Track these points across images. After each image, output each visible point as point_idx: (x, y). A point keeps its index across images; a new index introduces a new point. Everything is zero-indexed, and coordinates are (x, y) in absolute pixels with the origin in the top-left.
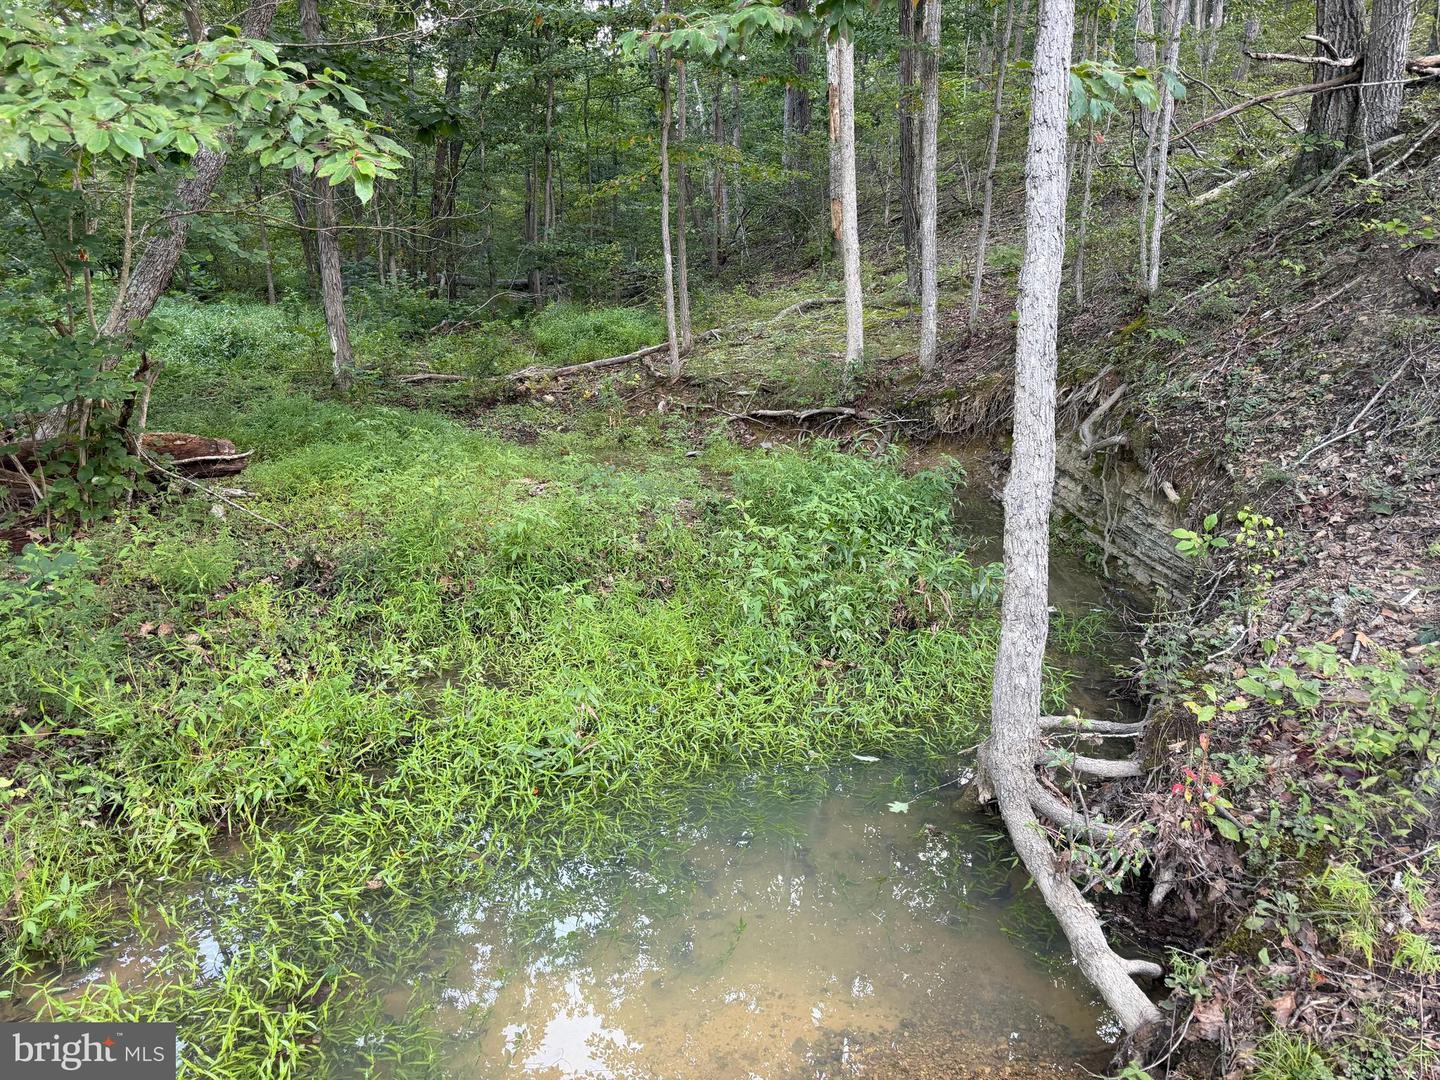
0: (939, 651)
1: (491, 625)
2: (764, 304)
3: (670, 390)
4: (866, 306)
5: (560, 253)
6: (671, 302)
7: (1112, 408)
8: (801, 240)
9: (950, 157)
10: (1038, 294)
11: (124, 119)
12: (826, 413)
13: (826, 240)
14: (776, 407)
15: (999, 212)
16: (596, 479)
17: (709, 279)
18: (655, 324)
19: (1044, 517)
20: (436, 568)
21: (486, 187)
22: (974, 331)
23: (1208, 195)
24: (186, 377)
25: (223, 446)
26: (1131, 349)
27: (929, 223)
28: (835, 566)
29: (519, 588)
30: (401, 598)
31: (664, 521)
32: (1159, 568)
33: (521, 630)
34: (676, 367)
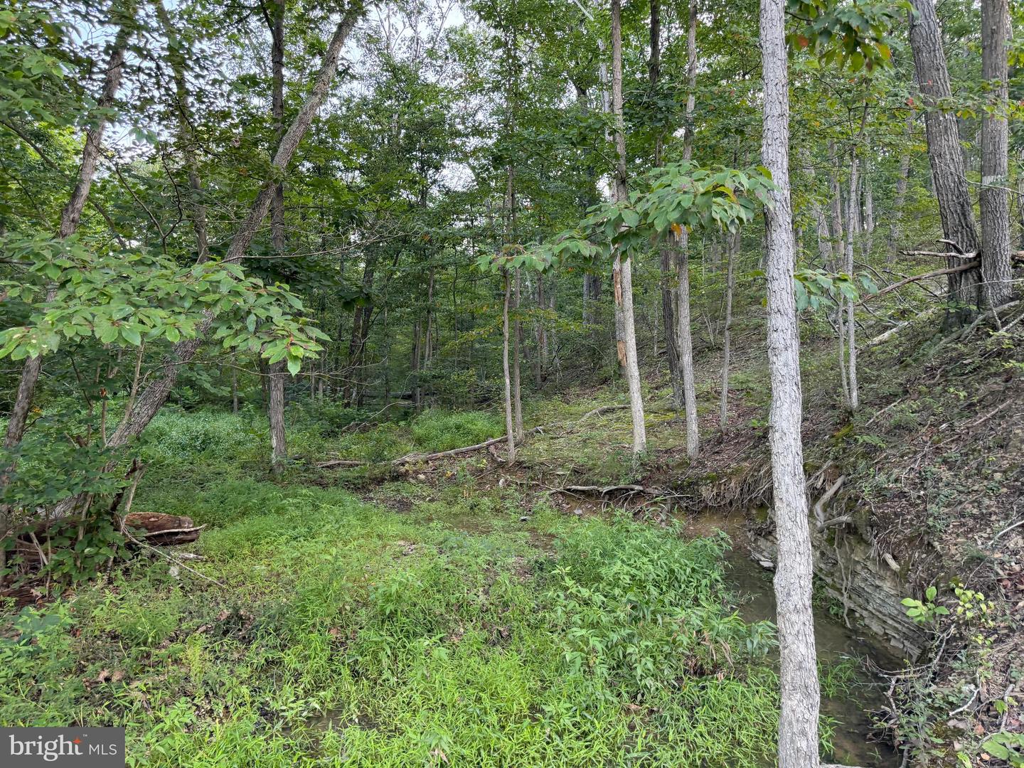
0: (725, 698)
1: (367, 670)
2: (574, 409)
3: (508, 471)
4: (645, 411)
5: (434, 377)
6: (509, 409)
7: (836, 493)
8: (597, 366)
9: (697, 312)
10: (786, 431)
11: (132, 319)
12: (621, 489)
13: (614, 366)
14: (585, 484)
15: (734, 348)
16: (452, 543)
17: (535, 392)
18: (498, 423)
19: (808, 603)
20: (328, 621)
21: (386, 335)
22: (724, 431)
23: (880, 337)
24: (168, 466)
25: (184, 522)
26: (844, 449)
27: (687, 359)
28: (636, 620)
29: (390, 639)
30: (300, 647)
31: (504, 577)
32: (890, 622)
33: (389, 676)
34: (512, 454)
